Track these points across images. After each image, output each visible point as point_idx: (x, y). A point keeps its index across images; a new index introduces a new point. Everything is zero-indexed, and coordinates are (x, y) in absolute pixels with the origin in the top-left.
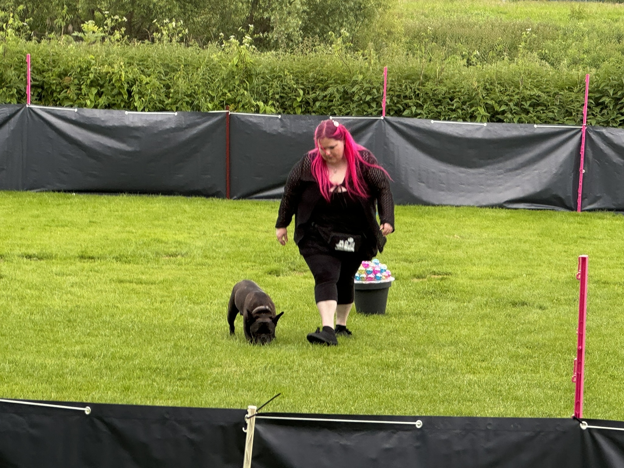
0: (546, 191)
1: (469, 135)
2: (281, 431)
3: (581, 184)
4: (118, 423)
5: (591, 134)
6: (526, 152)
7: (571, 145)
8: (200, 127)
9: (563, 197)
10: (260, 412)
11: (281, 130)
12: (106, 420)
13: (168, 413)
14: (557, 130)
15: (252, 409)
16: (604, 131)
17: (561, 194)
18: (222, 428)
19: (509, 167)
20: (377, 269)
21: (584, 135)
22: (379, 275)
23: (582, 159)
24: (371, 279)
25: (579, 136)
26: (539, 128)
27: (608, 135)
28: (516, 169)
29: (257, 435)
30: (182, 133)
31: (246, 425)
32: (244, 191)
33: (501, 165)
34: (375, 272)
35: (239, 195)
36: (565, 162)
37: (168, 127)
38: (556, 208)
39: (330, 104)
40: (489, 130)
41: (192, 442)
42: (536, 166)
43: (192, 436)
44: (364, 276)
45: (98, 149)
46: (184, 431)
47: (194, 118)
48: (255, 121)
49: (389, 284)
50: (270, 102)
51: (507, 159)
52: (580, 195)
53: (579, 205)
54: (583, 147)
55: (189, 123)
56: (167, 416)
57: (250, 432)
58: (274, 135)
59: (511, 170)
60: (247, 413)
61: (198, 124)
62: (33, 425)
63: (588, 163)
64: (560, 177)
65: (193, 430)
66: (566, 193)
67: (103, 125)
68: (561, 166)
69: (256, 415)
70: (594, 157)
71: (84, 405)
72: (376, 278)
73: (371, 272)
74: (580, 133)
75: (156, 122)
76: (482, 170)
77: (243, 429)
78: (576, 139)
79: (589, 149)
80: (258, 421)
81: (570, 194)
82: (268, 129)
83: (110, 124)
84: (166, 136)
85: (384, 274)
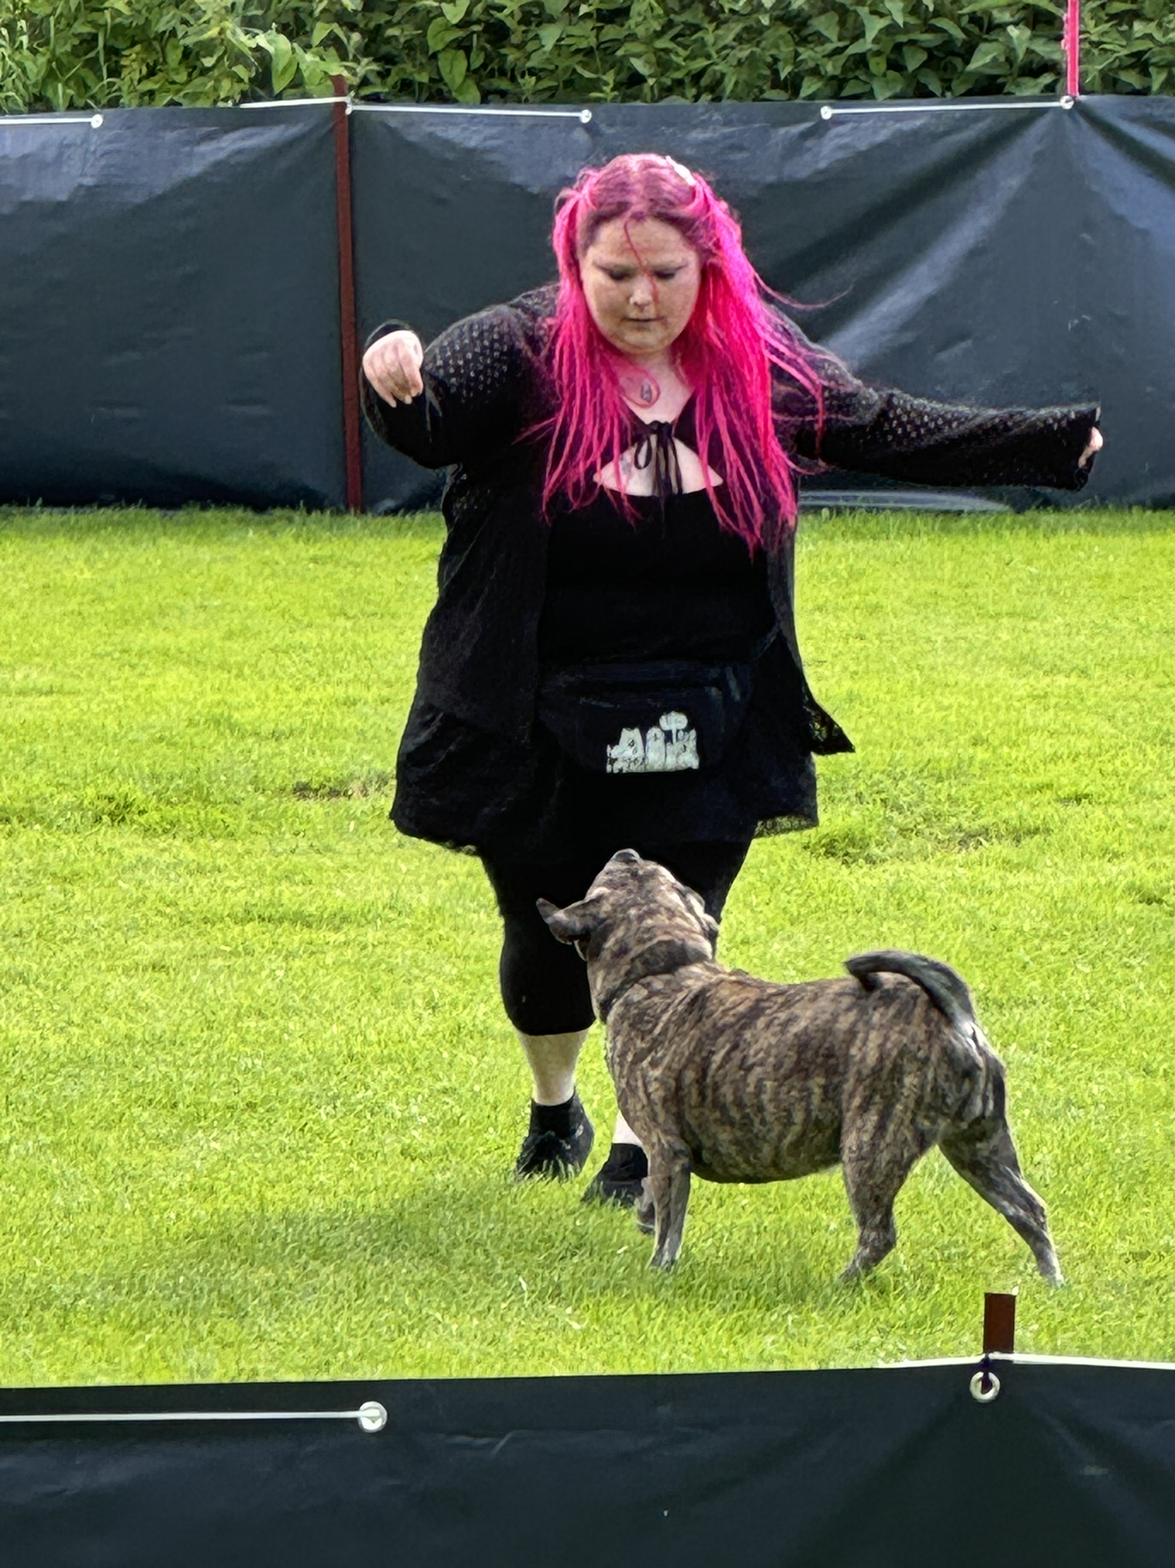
37: (61, 184)
47: (183, 138)
82: (531, 177)
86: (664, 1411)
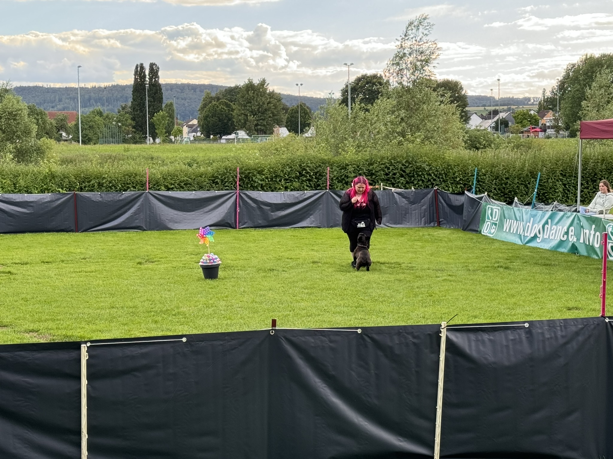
0: (222, 220)
1: (187, 198)
2: (458, 334)
3: (238, 217)
4: (375, 336)
5: (241, 194)
6: (213, 204)
7: (233, 199)
8: (62, 200)
9: (230, 223)
10: (448, 324)
11: (100, 199)
12: (370, 335)
13: (401, 329)
14: (225, 193)
15: (444, 324)
16: (247, 192)
17: (229, 222)
18: (429, 334)
19: (206, 211)
20: (214, 258)
21: (238, 195)
22: (215, 260)
23: (238, 205)
24: (212, 263)
25: (235, 195)
26: (218, 193)
27: (248, 194)
28: (209, 211)
29: (447, 338)
30: (54, 203)
31: (441, 332)
32: (84, 228)
33: (202, 210)
34: (213, 259)
35: (82, 230)
36: (231, 207)
37: (46, 200)
38: (228, 228)
39: (93, 188)
40: (195, 195)
41: (414, 344)
42: (217, 210)
43: (415, 341)
44: (209, 261)
45: (12, 212)
46: (410, 338)
47: (59, 196)
48: (88, 196)
49: (219, 265)
50: (64, 189)
51: (204, 207)
52: (238, 222)
53: (237, 226)
54: (238, 200)
55: (56, 198)
56: (401, 331)
57: (443, 335)
58: (97, 202)
59: (207, 212)
60: (441, 326)
61: (61, 198)
62: (331, 341)
63: (241, 207)
64: (228, 214)
65: (414, 337)
66: (231, 221)
67: (15, 201)
68: (229, 209)
69: (447, 326)
70: (243, 204)
71: (357, 328)
72: (214, 262)
73: (211, 259)
74: (236, 194)
75: (41, 199)
76: (193, 213)
77: (440, 334)
78: (234, 197)
79: (240, 201)
80: (448, 330)
81: (233, 222)
82: (94, 199)
83: (18, 200)
84: (46, 205)
85: (217, 260)
86: (226, 338)
